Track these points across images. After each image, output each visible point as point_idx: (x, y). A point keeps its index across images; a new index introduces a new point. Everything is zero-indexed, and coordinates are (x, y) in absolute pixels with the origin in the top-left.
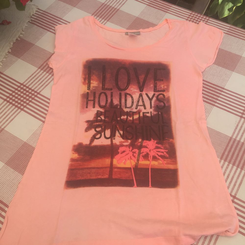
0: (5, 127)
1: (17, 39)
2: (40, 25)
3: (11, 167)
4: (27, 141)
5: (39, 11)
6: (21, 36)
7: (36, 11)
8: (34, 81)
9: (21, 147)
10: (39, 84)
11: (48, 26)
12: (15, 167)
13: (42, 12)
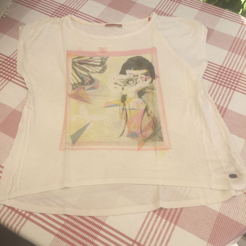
1: (2, 17)
4: (16, 108)
11: (32, 4)
12: (6, 131)
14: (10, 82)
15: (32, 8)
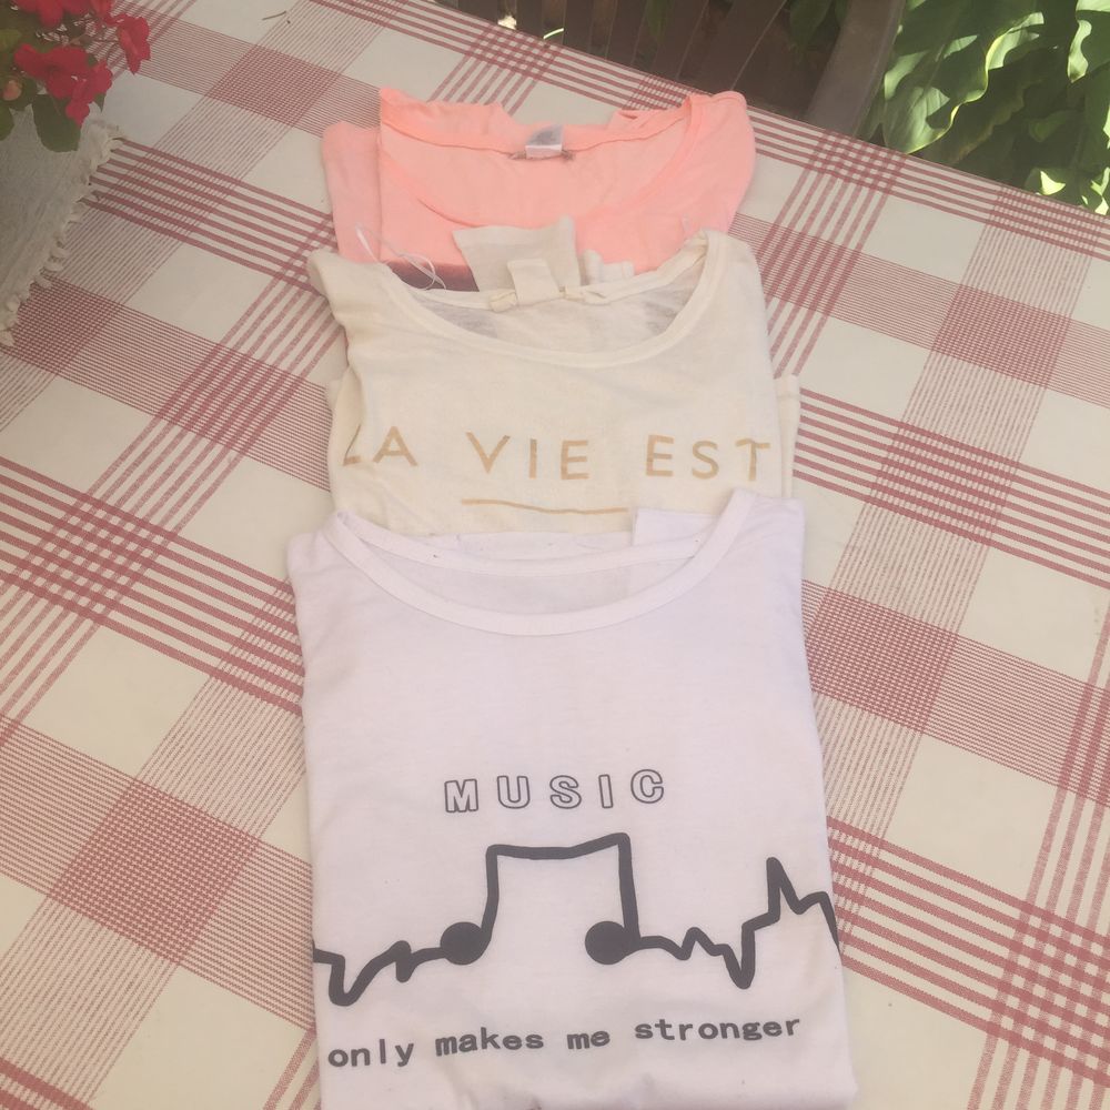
0: (25, 712)
1: (35, 285)
2: (139, 215)
3: (79, 911)
4: (145, 772)
5: (125, 148)
6: (56, 267)
7: (112, 151)
8: (143, 478)
9: (116, 806)
10: (169, 494)
11: (178, 216)
12: (98, 907)
13: (142, 154)
14: (103, 630)
15: (185, 239)
